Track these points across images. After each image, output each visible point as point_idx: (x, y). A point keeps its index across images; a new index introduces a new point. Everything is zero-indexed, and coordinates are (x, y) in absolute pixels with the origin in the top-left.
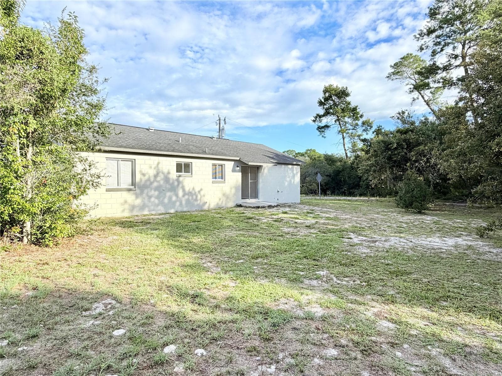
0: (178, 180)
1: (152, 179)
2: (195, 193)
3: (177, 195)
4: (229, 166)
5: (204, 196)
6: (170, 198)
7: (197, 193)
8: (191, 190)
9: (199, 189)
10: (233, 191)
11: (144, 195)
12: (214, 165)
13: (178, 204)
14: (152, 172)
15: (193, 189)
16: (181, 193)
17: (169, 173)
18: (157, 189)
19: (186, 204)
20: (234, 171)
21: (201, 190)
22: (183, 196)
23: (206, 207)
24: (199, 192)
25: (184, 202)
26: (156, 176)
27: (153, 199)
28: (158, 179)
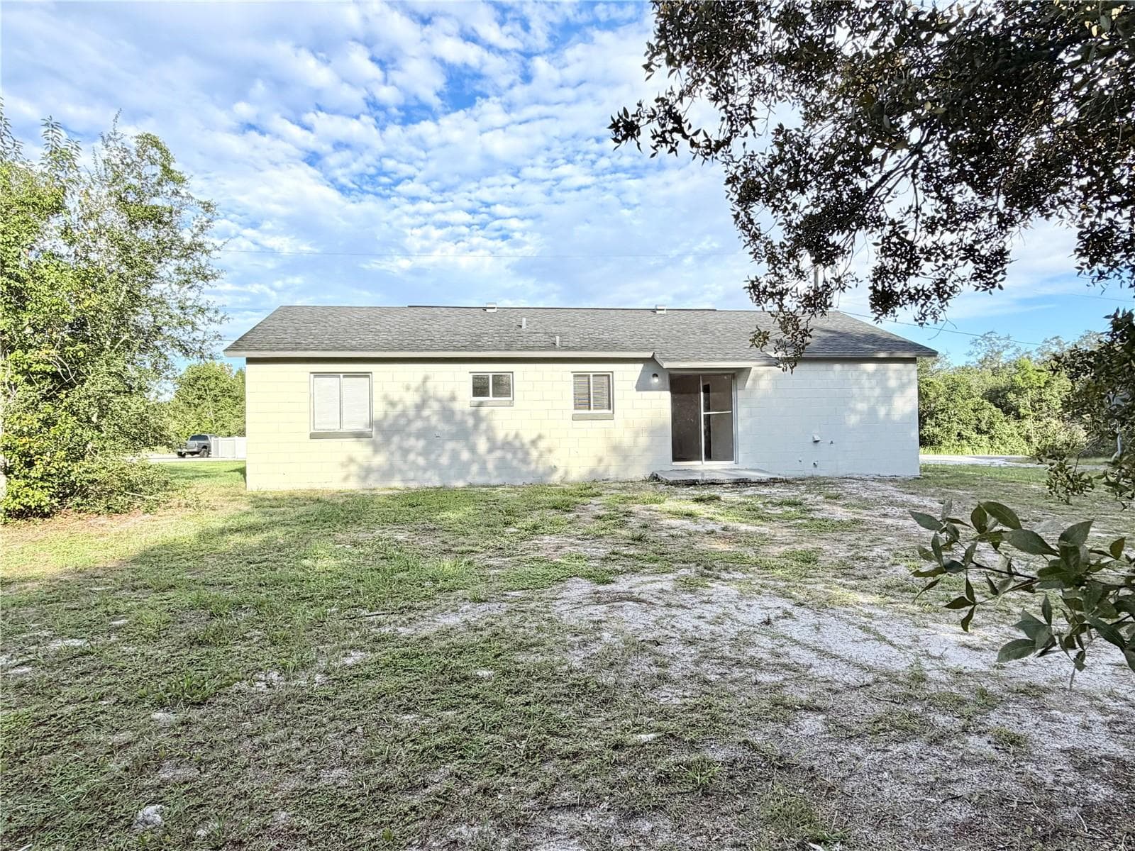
0: (476, 415)
1: (412, 413)
2: (523, 445)
3: (473, 450)
4: (625, 376)
5: (550, 451)
6: (455, 455)
7: (528, 446)
8: (510, 438)
9: (534, 436)
10: (643, 440)
11: (393, 447)
12: (577, 375)
13: (475, 468)
14: (411, 399)
15: (517, 436)
16: (482, 445)
17: (453, 399)
18: (420, 435)
19: (497, 468)
20: (642, 386)
21: (540, 437)
22: (490, 451)
23: (556, 478)
24: (534, 442)
25: (490, 466)
26: (420, 407)
27: (412, 457)
28: (426, 413)
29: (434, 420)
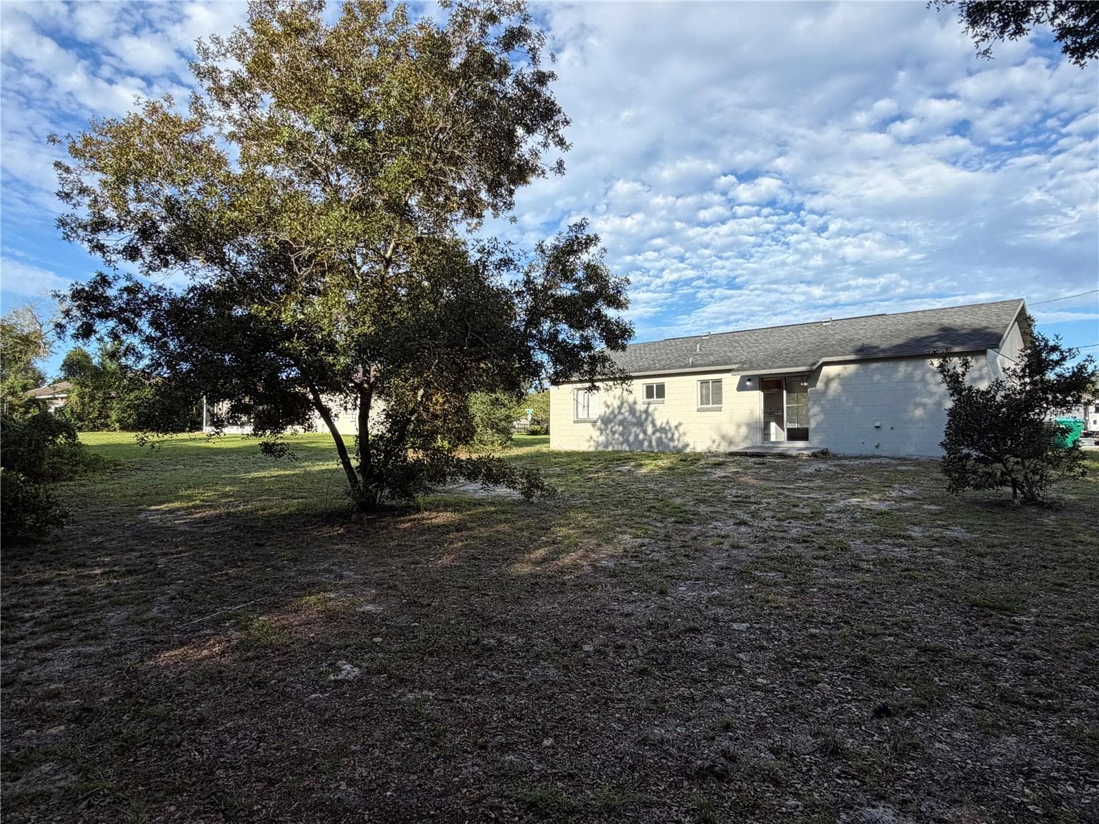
0: (646, 412)
1: (616, 412)
2: (670, 429)
3: (645, 432)
4: (730, 381)
5: (685, 434)
6: (637, 436)
7: (673, 429)
8: (664, 425)
9: (677, 423)
11: (608, 431)
12: (703, 382)
13: (646, 444)
14: (616, 403)
15: (668, 423)
16: (650, 430)
17: (635, 403)
18: (621, 423)
19: (658, 445)
20: (741, 387)
21: (680, 424)
22: (654, 433)
23: (688, 450)
24: (676, 427)
25: (654, 443)
26: (620, 408)
27: (617, 436)
28: (623, 410)
29: (627, 414)
